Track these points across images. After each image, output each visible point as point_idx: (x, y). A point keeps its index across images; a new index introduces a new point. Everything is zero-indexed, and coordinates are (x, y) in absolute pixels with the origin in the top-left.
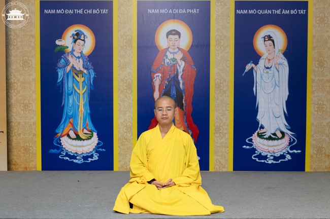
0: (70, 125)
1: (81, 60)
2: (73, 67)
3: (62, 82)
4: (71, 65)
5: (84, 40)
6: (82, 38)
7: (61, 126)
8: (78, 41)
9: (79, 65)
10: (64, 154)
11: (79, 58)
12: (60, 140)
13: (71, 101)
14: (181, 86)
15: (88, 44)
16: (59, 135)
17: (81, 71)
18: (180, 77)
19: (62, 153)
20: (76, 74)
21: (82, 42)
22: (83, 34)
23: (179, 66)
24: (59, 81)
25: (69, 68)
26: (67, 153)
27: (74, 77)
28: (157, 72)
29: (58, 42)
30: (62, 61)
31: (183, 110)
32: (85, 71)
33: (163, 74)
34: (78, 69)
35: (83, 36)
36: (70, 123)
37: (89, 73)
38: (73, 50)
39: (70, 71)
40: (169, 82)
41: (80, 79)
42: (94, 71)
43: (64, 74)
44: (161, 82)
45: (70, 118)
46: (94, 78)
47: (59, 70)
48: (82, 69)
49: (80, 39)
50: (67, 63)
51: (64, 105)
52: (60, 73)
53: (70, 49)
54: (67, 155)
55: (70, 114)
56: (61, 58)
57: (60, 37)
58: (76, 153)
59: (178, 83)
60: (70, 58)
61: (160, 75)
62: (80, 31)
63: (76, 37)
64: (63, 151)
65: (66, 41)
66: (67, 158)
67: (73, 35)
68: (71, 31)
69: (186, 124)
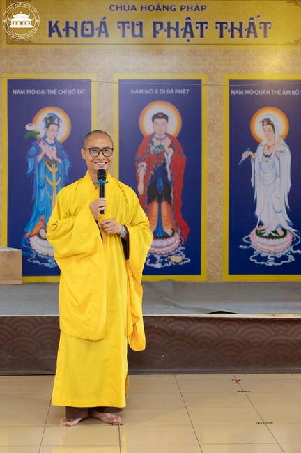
0: (41, 222)
1: (55, 148)
2: (45, 156)
3: (33, 174)
4: (43, 153)
5: (58, 125)
6: (56, 122)
7: (31, 224)
8: (52, 126)
9: (52, 153)
10: (34, 257)
11: (52, 145)
12: (29, 241)
13: (42, 195)
14: (169, 177)
15: (63, 130)
16: (28, 234)
17: (54, 160)
18: (167, 167)
19: (31, 255)
20: (49, 164)
21: (56, 127)
22: (57, 117)
23: (168, 155)
24: (29, 172)
25: (40, 157)
26: (37, 256)
27: (46, 167)
28: (142, 161)
29: (28, 127)
30: (33, 148)
31: (171, 204)
32: (59, 161)
33: (148, 163)
34: (51, 158)
35: (56, 120)
36: (42, 220)
37: (64, 162)
38: (45, 137)
39: (42, 160)
40: (155, 172)
41: (53, 170)
43: (35, 164)
44: (147, 172)
45: (41, 215)
46: (70, 169)
47: (29, 159)
48: (56, 158)
49: (53, 123)
50: (39, 151)
51: (34, 201)
52: (31, 163)
53: (42, 135)
54: (37, 258)
55: (41, 210)
56: (30, 146)
57: (30, 121)
58: (48, 256)
59: (166, 173)
60: (42, 146)
61: (145, 164)
62: (54, 114)
63: (49, 121)
64: (32, 253)
65: (37, 126)
66: (37, 262)
67: (46, 119)
68: (44, 114)
69: (174, 221)
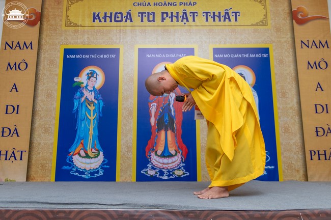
0: (81, 145)
1: (93, 93)
2: (86, 98)
3: (77, 111)
4: (85, 96)
5: (96, 78)
6: (95, 76)
7: (74, 146)
8: (92, 78)
9: (91, 96)
10: (75, 170)
11: (91, 91)
12: (72, 158)
13: (83, 125)
14: (173, 113)
15: (100, 81)
16: (72, 153)
17: (92, 101)
18: (171, 106)
19: (73, 169)
20: (88, 104)
21: (94, 79)
22: (96, 73)
23: (171, 98)
24: (74, 109)
25: (83, 99)
27: (86, 106)
28: (153, 102)
29: (75, 79)
30: (78, 93)
31: (174, 132)
32: (96, 102)
33: (158, 103)
34: (90, 100)
35: (95, 74)
36: (82, 143)
37: (99, 103)
38: (87, 85)
39: (84, 101)
40: (163, 110)
41: (92, 108)
42: (103, 101)
43: (79, 104)
44: (157, 110)
45: (81, 140)
46: (103, 107)
47: (75, 100)
48: (93, 100)
49: (93, 77)
50: (82, 95)
51: (77, 129)
52: (76, 103)
53: (85, 85)
54: (77, 171)
55: (82, 136)
56: (77, 91)
57: (78, 75)
58: (85, 169)
59: (170, 110)
60: (84, 91)
61: (156, 104)
62: (94, 71)
63: (90, 75)
64: (74, 167)
65: (82, 78)
66: (77, 174)
67: (88, 74)
68: (87, 70)
69: (177, 144)
